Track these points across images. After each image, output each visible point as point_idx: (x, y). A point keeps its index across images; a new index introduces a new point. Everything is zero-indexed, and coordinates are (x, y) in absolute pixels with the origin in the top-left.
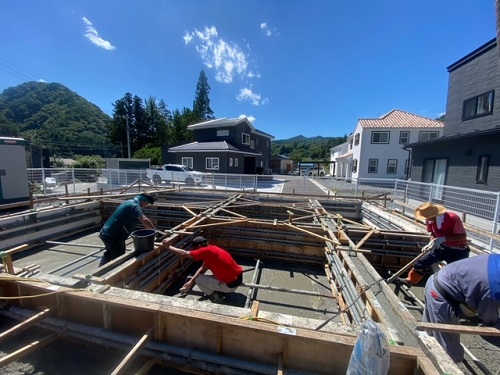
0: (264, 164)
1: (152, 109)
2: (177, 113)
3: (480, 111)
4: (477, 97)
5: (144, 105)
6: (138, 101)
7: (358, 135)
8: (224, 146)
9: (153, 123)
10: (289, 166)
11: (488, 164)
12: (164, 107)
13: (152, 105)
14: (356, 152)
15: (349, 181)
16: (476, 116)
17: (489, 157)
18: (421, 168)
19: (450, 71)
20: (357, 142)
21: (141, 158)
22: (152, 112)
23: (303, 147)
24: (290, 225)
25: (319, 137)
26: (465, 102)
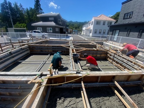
0: (65, 30)
1: (17, 7)
2: (27, 9)
3: (128, 17)
4: (128, 13)
5: (13, 6)
6: (10, 4)
7: (93, 22)
8: (53, 24)
9: (18, 13)
10: (71, 31)
11: (130, 31)
12: (21, 7)
13: (16, 6)
14: (91, 27)
15: (89, 36)
16: (127, 18)
17: (131, 30)
18: (112, 32)
19: (122, 4)
20: (92, 24)
21: (17, 27)
22: (17, 9)
23: (72, 25)
24: (99, 49)
25: (77, 22)
26: (125, 14)
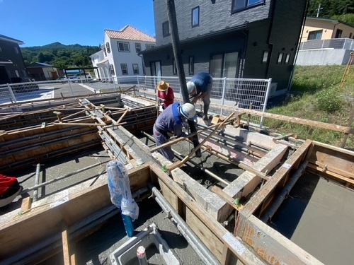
4: (168, 22)
7: (108, 44)
10: (54, 73)
14: (109, 58)
15: (112, 82)
18: (149, 68)
20: (109, 50)
24: (61, 123)
25: (77, 45)
